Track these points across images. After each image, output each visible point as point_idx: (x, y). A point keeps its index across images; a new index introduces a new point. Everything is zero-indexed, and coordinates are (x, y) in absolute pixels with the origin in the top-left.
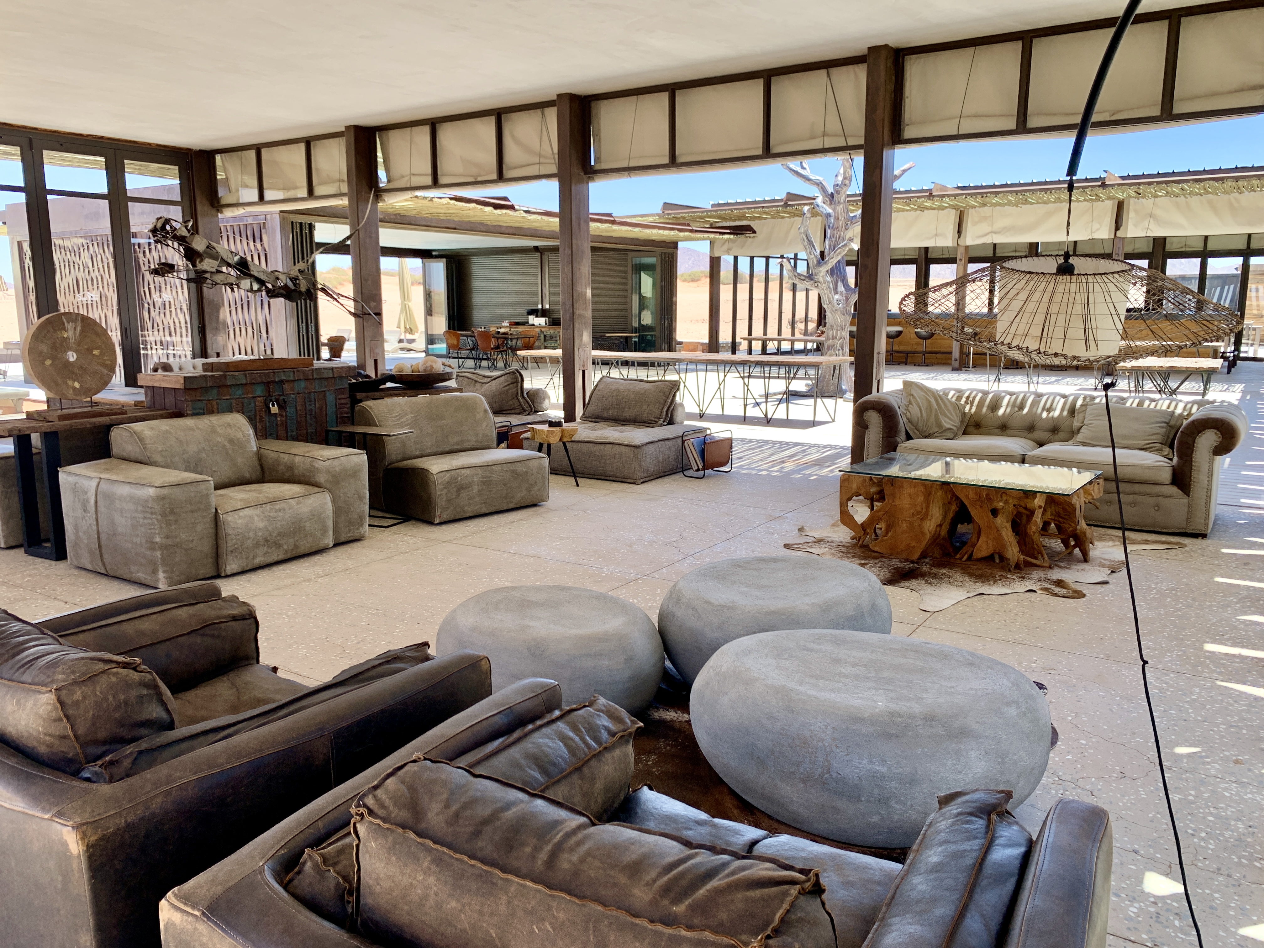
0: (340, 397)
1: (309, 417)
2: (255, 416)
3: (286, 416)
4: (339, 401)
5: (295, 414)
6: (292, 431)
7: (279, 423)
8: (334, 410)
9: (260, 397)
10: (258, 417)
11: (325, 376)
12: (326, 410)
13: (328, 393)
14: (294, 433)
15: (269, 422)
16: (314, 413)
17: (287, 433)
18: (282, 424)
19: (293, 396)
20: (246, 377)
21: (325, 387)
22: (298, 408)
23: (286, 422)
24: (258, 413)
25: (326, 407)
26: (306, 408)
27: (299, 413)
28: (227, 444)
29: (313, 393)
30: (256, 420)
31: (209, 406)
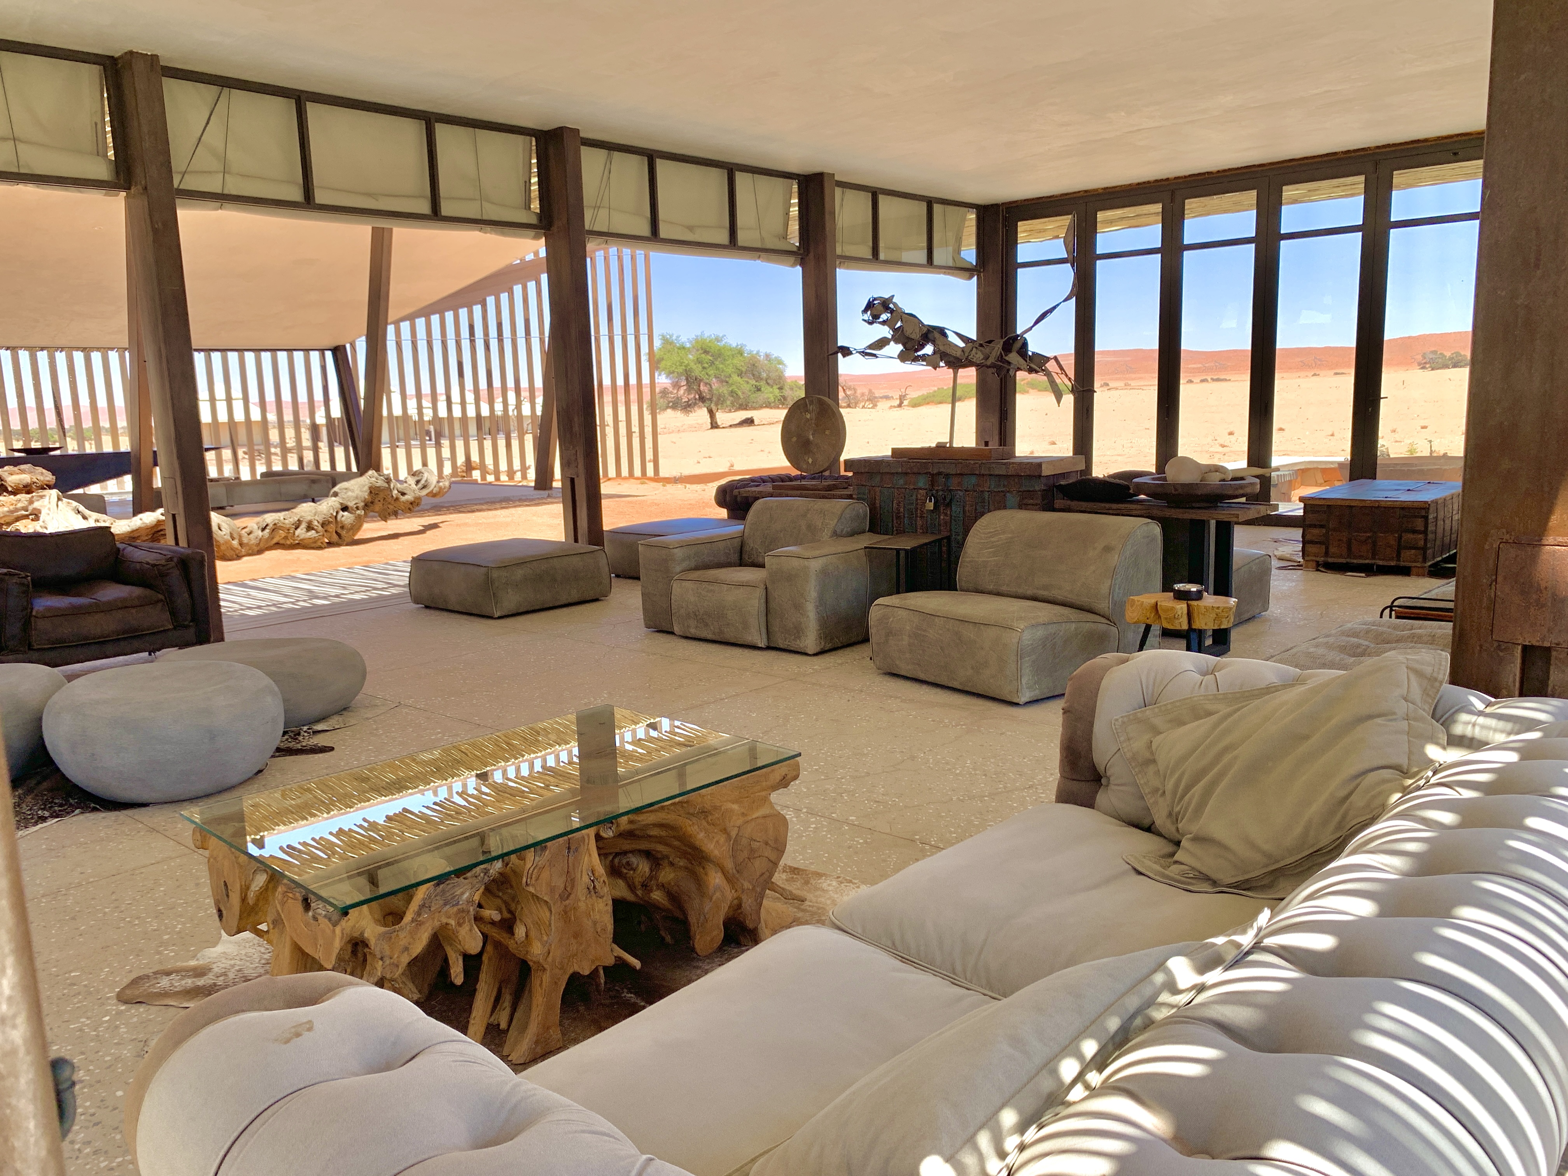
2: (916, 508)
3: (951, 516)
5: (961, 514)
7: (942, 522)
9: (921, 489)
10: (919, 512)
15: (931, 519)
19: (961, 493)
21: (1004, 486)
23: (951, 523)
24: (919, 507)
26: (976, 510)
29: (986, 493)
30: (916, 514)
31: (872, 492)
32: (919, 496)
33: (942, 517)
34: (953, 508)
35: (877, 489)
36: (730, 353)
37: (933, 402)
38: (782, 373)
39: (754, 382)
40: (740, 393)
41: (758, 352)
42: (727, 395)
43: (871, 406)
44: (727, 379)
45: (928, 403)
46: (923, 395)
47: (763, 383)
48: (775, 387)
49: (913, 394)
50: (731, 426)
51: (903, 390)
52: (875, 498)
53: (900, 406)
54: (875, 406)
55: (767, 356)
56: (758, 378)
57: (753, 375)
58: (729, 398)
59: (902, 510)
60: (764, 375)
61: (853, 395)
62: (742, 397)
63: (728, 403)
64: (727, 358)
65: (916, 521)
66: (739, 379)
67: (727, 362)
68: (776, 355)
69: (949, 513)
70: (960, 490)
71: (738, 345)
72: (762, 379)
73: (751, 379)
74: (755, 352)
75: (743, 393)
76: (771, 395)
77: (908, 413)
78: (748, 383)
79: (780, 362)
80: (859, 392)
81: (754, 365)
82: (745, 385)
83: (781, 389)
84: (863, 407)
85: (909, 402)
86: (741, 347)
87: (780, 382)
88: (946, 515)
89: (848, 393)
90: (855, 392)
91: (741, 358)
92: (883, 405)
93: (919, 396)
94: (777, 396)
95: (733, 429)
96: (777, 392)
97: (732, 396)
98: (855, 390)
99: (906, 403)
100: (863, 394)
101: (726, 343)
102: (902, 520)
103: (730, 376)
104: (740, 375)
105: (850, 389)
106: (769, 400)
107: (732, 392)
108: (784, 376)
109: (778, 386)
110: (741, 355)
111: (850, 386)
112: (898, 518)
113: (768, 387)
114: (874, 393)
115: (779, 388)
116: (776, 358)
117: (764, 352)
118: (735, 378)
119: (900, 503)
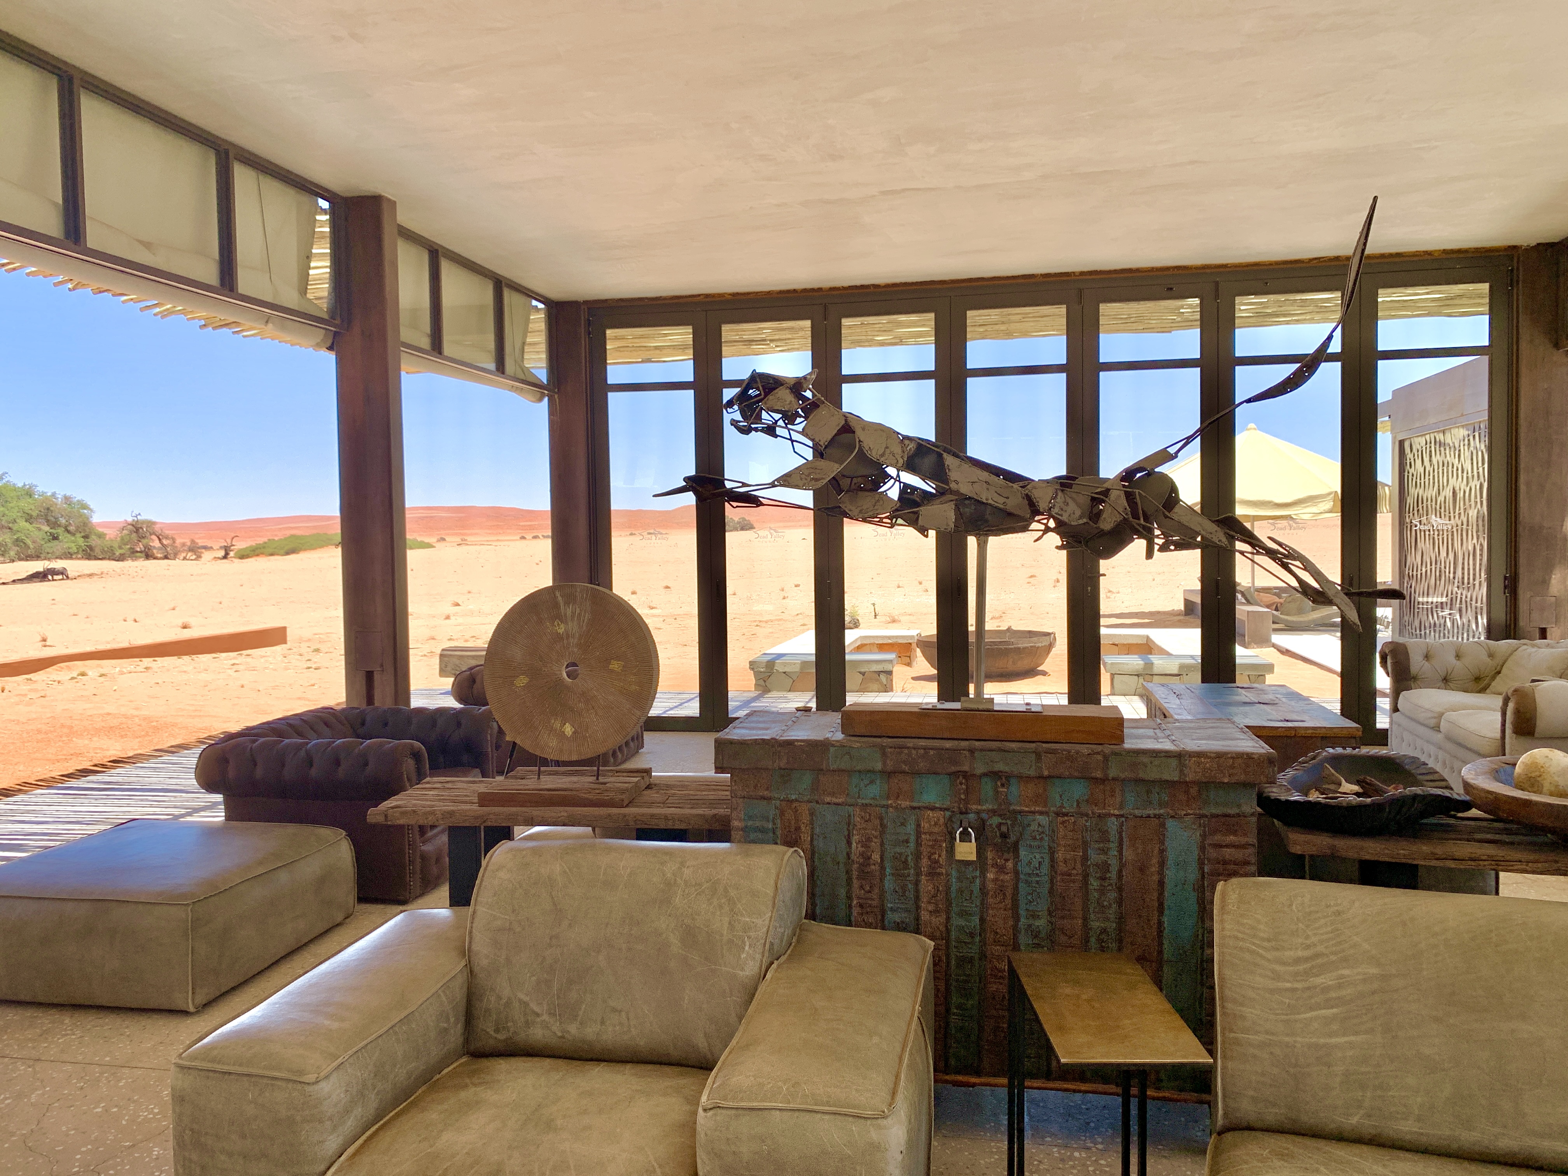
0: (1218, 838)
1: (1094, 883)
2: (918, 856)
3: (1016, 873)
4: (1212, 853)
5: (1045, 869)
6: (1034, 916)
7: (990, 886)
8: (1193, 875)
9: (933, 809)
10: (925, 862)
11: (1152, 774)
12: (1161, 873)
13: (1170, 824)
14: (1041, 923)
15: (959, 879)
16: (1113, 874)
17: (1016, 918)
18: (1001, 890)
19: (1043, 820)
20: (884, 754)
21: (1161, 805)
22: (1060, 855)
23: (1016, 888)
24: (925, 850)
25: (1162, 864)
26: (1085, 858)
27: (1062, 867)
28: (674, 940)
29: (1114, 819)
30: (917, 867)
31: (789, 814)
32: (925, 825)
33: (990, 876)
34: (1022, 853)
35: (804, 809)
36: (13, 494)
37: (262, 554)
38: (88, 519)
39: (47, 528)
40: (29, 542)
41: (54, 494)
42: (10, 545)
43: (194, 557)
44: (10, 525)
45: (258, 555)
46: (251, 547)
47: (60, 531)
48: (78, 535)
49: (240, 545)
50: (14, 581)
51: (229, 541)
52: (798, 829)
53: (225, 557)
54: (199, 557)
55: (67, 499)
56: (54, 524)
57: (48, 521)
58: (14, 548)
59: (876, 857)
60: (63, 521)
61: (172, 545)
62: (32, 546)
63: (12, 553)
64: (9, 500)
65: (917, 883)
66: (27, 525)
67: (11, 505)
68: (79, 498)
69: (1010, 864)
70: (1041, 813)
71: (25, 485)
72: (59, 526)
73: (44, 524)
74: (49, 494)
75: (34, 542)
76: (73, 545)
77: (234, 566)
78: (40, 530)
79: (85, 507)
80: (179, 541)
81: (48, 509)
82: (37, 533)
83: (86, 537)
84: (185, 559)
85: (235, 554)
86: (30, 487)
87: (84, 530)
88: (1001, 869)
89: (165, 542)
90: (174, 542)
91: (30, 500)
92: (207, 556)
93: (247, 548)
94: (81, 546)
95: (18, 586)
96: (81, 541)
97: (18, 546)
98: (174, 540)
99: (232, 554)
100: (184, 545)
101: (8, 481)
102: (876, 881)
103: (15, 521)
104: (29, 519)
105: (167, 538)
106: (70, 551)
107: (17, 540)
108: (90, 522)
109: (83, 534)
110: (30, 496)
111: (168, 535)
112: (864, 874)
113: (69, 535)
114: (197, 544)
115: (83, 537)
116: (78, 501)
117: (63, 493)
118: (23, 524)
119: (869, 840)
